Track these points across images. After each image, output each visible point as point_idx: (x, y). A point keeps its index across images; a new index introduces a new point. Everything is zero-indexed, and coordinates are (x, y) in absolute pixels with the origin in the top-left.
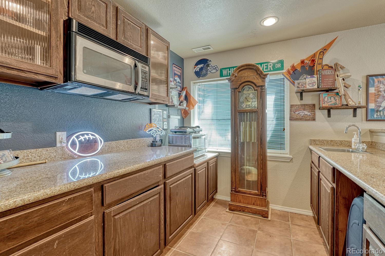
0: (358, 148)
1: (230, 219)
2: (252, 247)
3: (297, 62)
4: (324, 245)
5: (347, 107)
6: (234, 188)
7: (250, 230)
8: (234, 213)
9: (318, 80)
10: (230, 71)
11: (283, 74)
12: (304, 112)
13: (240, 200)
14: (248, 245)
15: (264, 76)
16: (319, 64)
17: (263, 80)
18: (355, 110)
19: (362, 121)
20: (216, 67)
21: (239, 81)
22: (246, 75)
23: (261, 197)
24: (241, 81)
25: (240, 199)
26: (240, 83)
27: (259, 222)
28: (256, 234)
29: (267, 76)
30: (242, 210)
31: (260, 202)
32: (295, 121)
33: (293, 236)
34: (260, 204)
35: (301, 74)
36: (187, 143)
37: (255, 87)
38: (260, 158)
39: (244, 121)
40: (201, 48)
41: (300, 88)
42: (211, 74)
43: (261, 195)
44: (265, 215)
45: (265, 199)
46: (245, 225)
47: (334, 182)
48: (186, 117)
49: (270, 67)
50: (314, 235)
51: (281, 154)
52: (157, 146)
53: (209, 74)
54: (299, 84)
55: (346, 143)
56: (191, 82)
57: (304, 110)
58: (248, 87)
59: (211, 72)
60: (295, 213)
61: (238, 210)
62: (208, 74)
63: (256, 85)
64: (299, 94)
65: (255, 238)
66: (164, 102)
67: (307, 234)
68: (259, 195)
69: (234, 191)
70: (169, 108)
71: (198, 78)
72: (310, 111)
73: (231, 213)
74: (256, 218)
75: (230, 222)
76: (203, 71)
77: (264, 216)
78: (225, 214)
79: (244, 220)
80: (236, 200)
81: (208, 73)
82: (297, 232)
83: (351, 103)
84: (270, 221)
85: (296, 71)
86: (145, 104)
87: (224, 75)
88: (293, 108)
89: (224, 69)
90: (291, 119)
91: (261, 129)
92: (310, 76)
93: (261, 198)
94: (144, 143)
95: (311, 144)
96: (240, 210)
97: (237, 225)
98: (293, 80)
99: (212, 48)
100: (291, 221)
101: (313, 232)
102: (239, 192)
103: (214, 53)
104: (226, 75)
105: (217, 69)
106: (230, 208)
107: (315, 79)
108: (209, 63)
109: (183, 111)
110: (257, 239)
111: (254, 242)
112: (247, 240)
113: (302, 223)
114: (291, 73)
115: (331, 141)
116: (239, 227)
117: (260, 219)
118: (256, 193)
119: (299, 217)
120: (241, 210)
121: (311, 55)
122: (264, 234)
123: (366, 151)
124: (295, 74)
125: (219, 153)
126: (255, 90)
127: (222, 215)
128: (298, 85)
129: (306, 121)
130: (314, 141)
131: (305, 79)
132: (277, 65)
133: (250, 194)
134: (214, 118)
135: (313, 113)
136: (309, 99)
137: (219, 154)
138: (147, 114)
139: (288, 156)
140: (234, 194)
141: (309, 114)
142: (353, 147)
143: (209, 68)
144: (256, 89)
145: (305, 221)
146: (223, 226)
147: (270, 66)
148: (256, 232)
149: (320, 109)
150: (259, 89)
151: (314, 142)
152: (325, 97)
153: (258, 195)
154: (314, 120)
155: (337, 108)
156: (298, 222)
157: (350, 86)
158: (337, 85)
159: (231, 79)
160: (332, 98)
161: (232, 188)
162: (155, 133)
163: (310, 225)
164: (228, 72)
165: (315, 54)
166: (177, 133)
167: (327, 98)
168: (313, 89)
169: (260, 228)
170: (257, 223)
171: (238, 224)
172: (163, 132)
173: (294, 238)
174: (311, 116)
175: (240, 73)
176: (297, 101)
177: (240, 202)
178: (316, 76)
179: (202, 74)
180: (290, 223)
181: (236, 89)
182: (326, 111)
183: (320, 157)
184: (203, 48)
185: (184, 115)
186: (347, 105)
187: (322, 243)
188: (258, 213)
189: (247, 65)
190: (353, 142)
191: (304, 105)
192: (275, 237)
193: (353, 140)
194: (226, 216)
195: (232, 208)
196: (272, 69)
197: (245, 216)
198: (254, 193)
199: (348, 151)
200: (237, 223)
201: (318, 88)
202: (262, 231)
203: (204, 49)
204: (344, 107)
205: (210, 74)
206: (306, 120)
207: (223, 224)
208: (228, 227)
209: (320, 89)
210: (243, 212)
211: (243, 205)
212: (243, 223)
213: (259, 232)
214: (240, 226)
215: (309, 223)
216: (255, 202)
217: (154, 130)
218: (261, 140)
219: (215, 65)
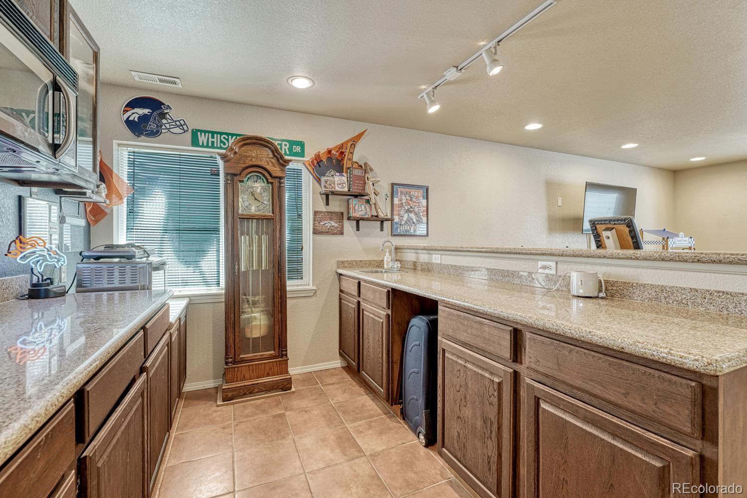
0: (392, 268)
1: (233, 415)
2: (290, 437)
3: (323, 150)
4: (367, 395)
5: (377, 219)
6: (231, 358)
7: (274, 417)
8: (233, 404)
9: (348, 181)
10: (214, 138)
11: (304, 164)
12: (331, 222)
13: (244, 376)
14: (283, 438)
15: (285, 162)
16: (350, 160)
17: (282, 167)
18: (382, 222)
19: (388, 236)
20: (182, 122)
21: (242, 163)
22: (254, 155)
23: (280, 359)
24: (245, 164)
25: (244, 374)
26: (244, 166)
27: (281, 400)
28: (286, 418)
29: (289, 163)
30: (249, 391)
31: (278, 368)
32: (319, 235)
33: (332, 400)
34: (279, 371)
35: (328, 169)
36: (137, 281)
37: (269, 177)
38: (277, 295)
39: (248, 234)
40: (157, 77)
41: (328, 188)
42: (169, 134)
43: (279, 355)
44: (285, 386)
45: (285, 360)
46: (263, 413)
47: (389, 308)
48: (96, 222)
49: (285, 149)
50: (353, 388)
51: (297, 286)
52: (52, 295)
53: (165, 135)
54: (326, 182)
55: (375, 263)
56: (114, 141)
57: (331, 219)
58: (256, 175)
59: (171, 130)
60: (321, 371)
61: (241, 394)
62: (161, 133)
63: (271, 175)
64: (324, 196)
65: (288, 423)
66: (86, 183)
67: (345, 390)
68: (277, 356)
69: (231, 363)
70: (61, 197)
71: (136, 137)
72: (338, 221)
73: (227, 405)
74: (274, 396)
75: (234, 420)
76: (150, 125)
77: (286, 388)
78: (217, 412)
79: (257, 407)
80: (237, 377)
81: (163, 131)
82: (333, 392)
83: (381, 215)
84: (294, 392)
85: (322, 162)
86: (10, 182)
87: (201, 144)
88: (317, 216)
89: (201, 131)
90: (315, 232)
91: (280, 247)
92: (338, 174)
93: (279, 361)
94: (7, 290)
95: (338, 267)
96: (245, 394)
97: (249, 419)
98: (318, 176)
99: (180, 84)
100: (320, 382)
101: (350, 385)
102: (243, 361)
103: (180, 95)
104: (205, 144)
105: (185, 128)
106: (224, 396)
107: (345, 179)
108: (165, 111)
109: (90, 205)
110: (290, 424)
111: (290, 429)
112: (279, 432)
113: (334, 380)
114: (316, 165)
115: (361, 261)
116: (254, 420)
117: (279, 395)
118: (271, 354)
119: (327, 374)
120: (247, 393)
121: (338, 145)
122: (296, 412)
123: (400, 270)
124: (320, 167)
125: (189, 297)
126: (268, 182)
127: (211, 414)
128: (325, 184)
129: (333, 236)
130: (343, 262)
131: (333, 176)
132: (295, 148)
133: (261, 359)
134: (171, 227)
135: (341, 224)
136: (336, 205)
137: (190, 300)
138: (10, 211)
139: (311, 287)
140: (232, 368)
141: (336, 225)
142: (385, 266)
143: (164, 121)
144: (270, 180)
145: (336, 376)
146: (226, 430)
147: (285, 147)
148: (285, 416)
149: (348, 219)
150: (276, 182)
151: (342, 264)
152: (356, 204)
153: (275, 356)
154: (342, 234)
155: (368, 219)
156: (330, 381)
157: (379, 193)
158: (367, 191)
159: (227, 157)
160: (363, 206)
161: (227, 358)
162: (43, 263)
163: (343, 378)
164: (210, 140)
165: (342, 144)
166: (102, 260)
167: (357, 205)
168: (343, 192)
169: (287, 408)
170: (278, 403)
171: (251, 417)
172: (63, 260)
173: (334, 402)
174: (339, 229)
175: (243, 148)
176: (322, 207)
177: (244, 379)
178: (346, 175)
179: (147, 131)
180: (320, 385)
181: (236, 175)
182: (354, 223)
183: (359, 283)
184: (160, 77)
185: (91, 217)
186: (377, 216)
187: (364, 393)
188: (276, 386)
189: (256, 138)
190: (385, 261)
191: (331, 212)
192: (312, 410)
193: (385, 259)
194: (222, 413)
195: (230, 394)
196: (288, 153)
197: (254, 400)
198: (268, 356)
199: (382, 272)
200: (247, 416)
201: (349, 191)
202: (292, 409)
203: (161, 81)
204: (375, 218)
205: (167, 133)
206: (333, 234)
207: (224, 428)
208: (237, 428)
209: (351, 194)
210: (252, 395)
211: (250, 382)
212: (258, 412)
213: (287, 413)
214: (255, 418)
215: (341, 377)
216: (271, 371)
217: (37, 255)
218: (279, 265)
219: (181, 119)
